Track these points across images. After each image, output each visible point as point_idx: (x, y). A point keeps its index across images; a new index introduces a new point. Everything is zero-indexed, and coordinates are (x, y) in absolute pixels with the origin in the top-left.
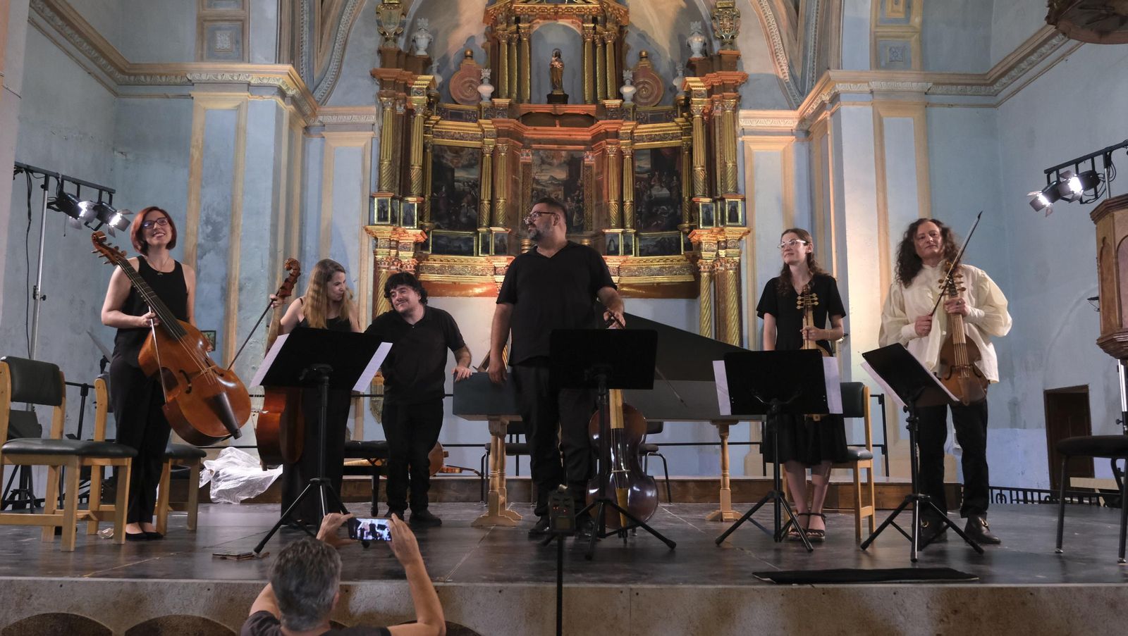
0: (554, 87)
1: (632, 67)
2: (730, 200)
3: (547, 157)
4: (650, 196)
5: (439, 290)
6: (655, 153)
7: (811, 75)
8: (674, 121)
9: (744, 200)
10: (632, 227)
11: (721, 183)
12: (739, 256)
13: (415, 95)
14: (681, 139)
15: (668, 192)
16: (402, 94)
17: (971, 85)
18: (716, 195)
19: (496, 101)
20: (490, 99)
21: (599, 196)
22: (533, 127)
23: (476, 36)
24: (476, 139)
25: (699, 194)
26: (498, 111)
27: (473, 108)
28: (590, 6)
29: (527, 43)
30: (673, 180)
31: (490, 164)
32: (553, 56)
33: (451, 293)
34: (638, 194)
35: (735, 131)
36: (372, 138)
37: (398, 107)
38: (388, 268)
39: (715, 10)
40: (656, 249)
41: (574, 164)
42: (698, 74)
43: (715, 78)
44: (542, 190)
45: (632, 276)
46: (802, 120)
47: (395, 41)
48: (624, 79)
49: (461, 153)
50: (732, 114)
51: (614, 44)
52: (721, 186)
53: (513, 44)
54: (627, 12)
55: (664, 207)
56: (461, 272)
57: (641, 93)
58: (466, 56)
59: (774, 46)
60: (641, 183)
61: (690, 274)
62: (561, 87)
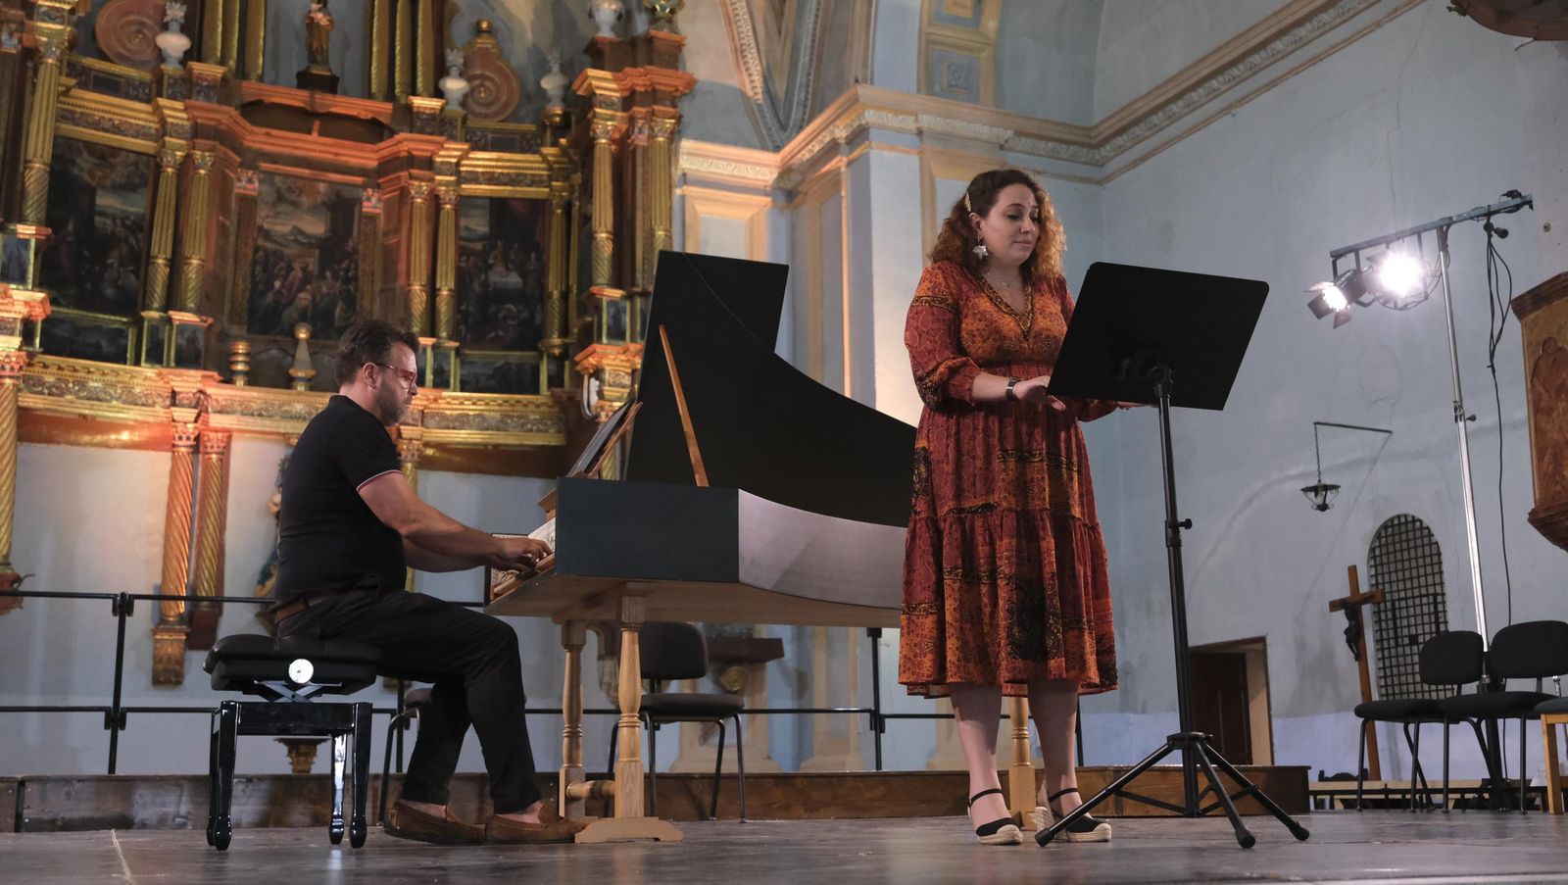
0: (312, 58)
1: (459, 45)
3: (289, 189)
4: (485, 284)
5: (44, 431)
6: (499, 206)
7: (802, 96)
8: (535, 152)
10: (451, 338)
11: (644, 265)
13: (43, 21)
14: (552, 185)
15: (520, 280)
16: (16, 13)
17: (1069, 143)
18: (633, 284)
19: (197, 67)
20: (183, 62)
21: (389, 270)
22: (264, 130)
24: (146, 136)
25: (600, 281)
26: (197, 88)
27: (147, 76)
30: (531, 259)
31: (174, 194)
32: (313, 3)
33: (72, 437)
34: (462, 278)
35: (671, 176)
37: (5, 37)
40: (492, 383)
41: (341, 209)
42: (608, 65)
43: (639, 78)
44: (275, 253)
45: (448, 428)
46: (786, 172)
48: (448, 64)
49: (112, 160)
50: (666, 146)
52: (644, 270)
55: (512, 307)
56: (101, 395)
57: (476, 94)
59: (740, 39)
60: (468, 259)
61: (559, 432)
62: (325, 61)
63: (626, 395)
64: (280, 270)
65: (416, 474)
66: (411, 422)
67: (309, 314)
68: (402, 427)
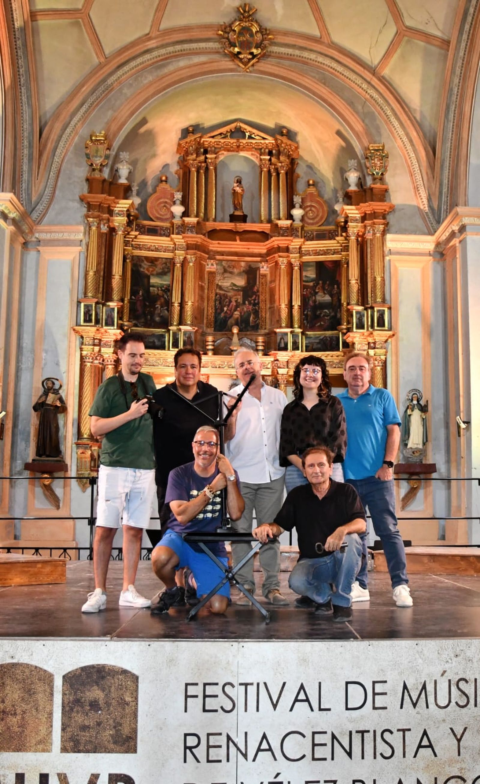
0: (236, 208)
1: (301, 193)
3: (229, 267)
4: (315, 301)
6: (320, 265)
7: (445, 207)
8: (335, 239)
9: (390, 308)
10: (300, 327)
11: (372, 294)
12: (385, 355)
13: (117, 216)
14: (341, 254)
15: (330, 298)
16: (106, 216)
18: (368, 304)
19: (186, 219)
20: (181, 217)
21: (272, 300)
22: (217, 242)
23: (170, 163)
24: (169, 251)
25: (352, 302)
26: (187, 228)
27: (167, 224)
28: (267, 141)
29: (214, 171)
30: (334, 288)
31: (180, 273)
32: (235, 182)
34: (304, 299)
35: (383, 251)
36: (80, 252)
37: (102, 226)
38: (92, 362)
39: (368, 152)
40: (319, 346)
41: (251, 273)
42: (353, 203)
43: (368, 207)
44: (224, 295)
46: (438, 244)
47: (101, 171)
48: (294, 203)
49: (156, 263)
50: (381, 238)
51: (287, 174)
52: (372, 296)
53: (202, 171)
54: (297, 148)
55: (326, 311)
56: (155, 364)
57: (308, 215)
58: (162, 181)
59: (416, 182)
60: (307, 290)
62: (241, 208)
64: (226, 302)
65: (286, 389)
66: (282, 366)
67: (239, 321)
68: (278, 369)
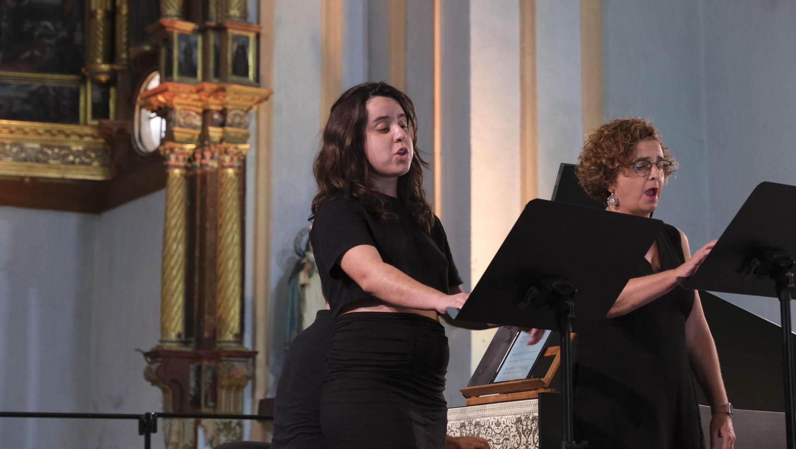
2: (237, 32)
9: (258, 36)
12: (247, 142)
18: (206, 16)
25: (169, 11)
40: (28, 107)
55: (48, 24)
61: (103, 165)
63: (196, 137)
